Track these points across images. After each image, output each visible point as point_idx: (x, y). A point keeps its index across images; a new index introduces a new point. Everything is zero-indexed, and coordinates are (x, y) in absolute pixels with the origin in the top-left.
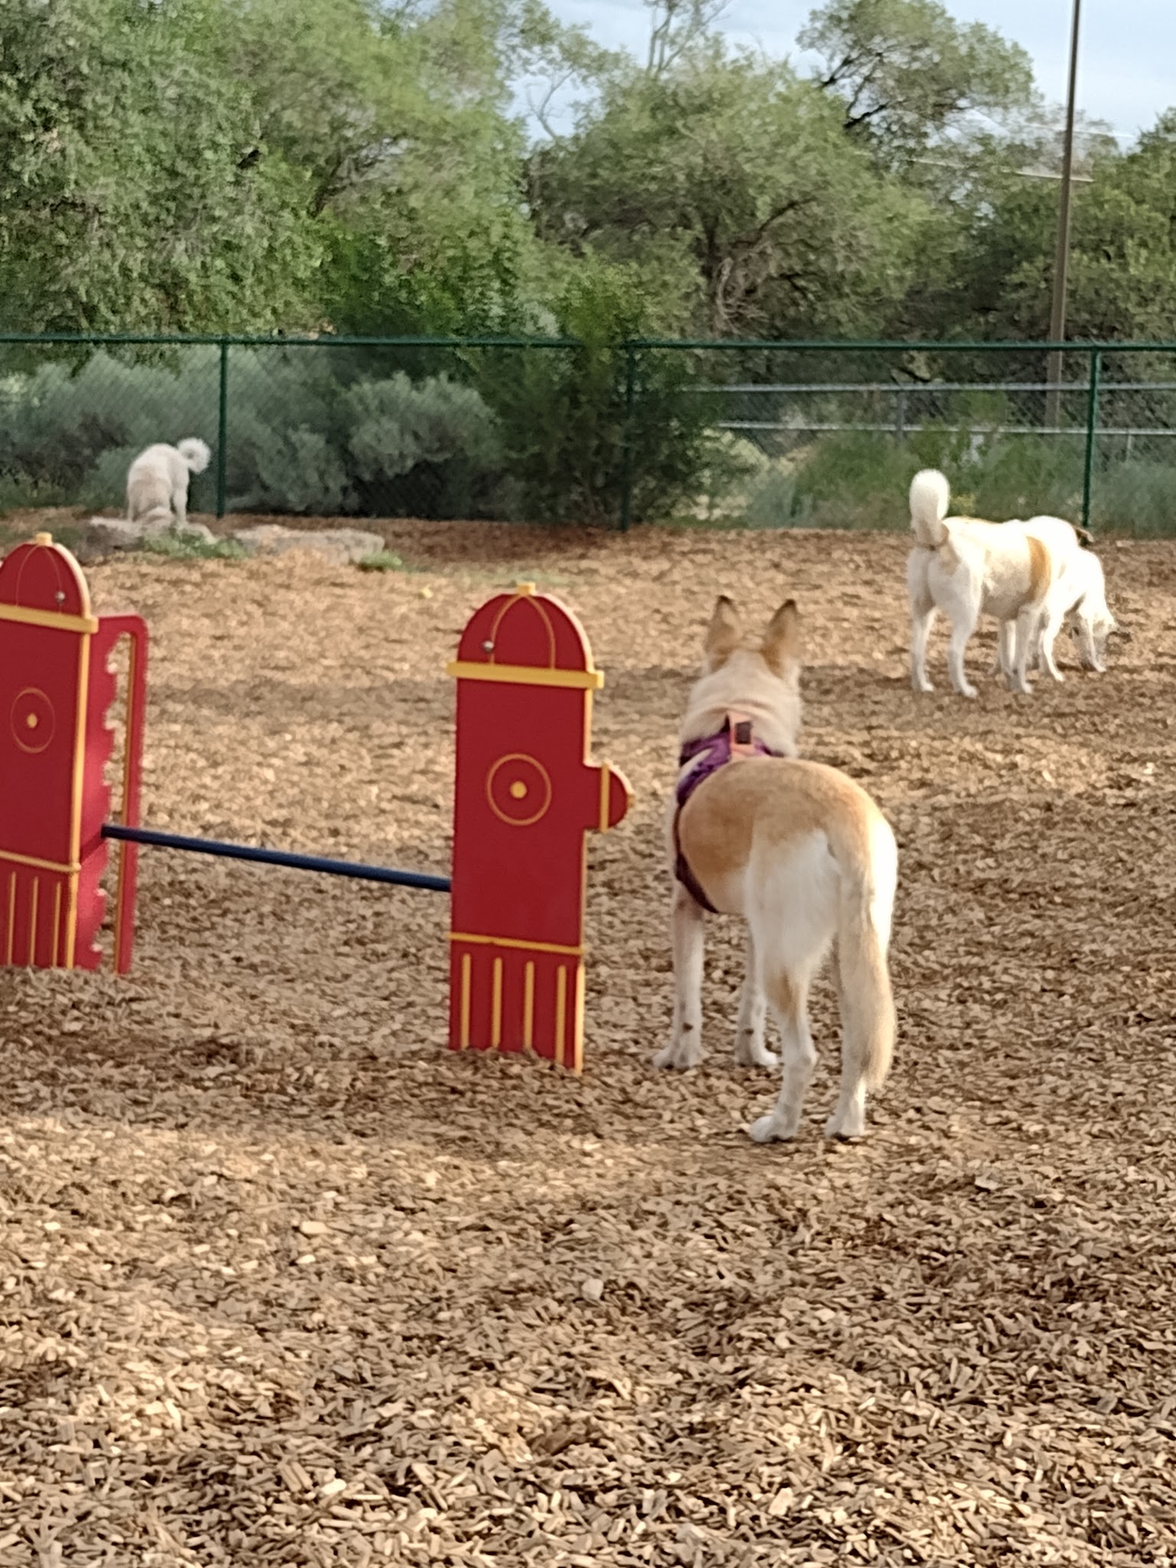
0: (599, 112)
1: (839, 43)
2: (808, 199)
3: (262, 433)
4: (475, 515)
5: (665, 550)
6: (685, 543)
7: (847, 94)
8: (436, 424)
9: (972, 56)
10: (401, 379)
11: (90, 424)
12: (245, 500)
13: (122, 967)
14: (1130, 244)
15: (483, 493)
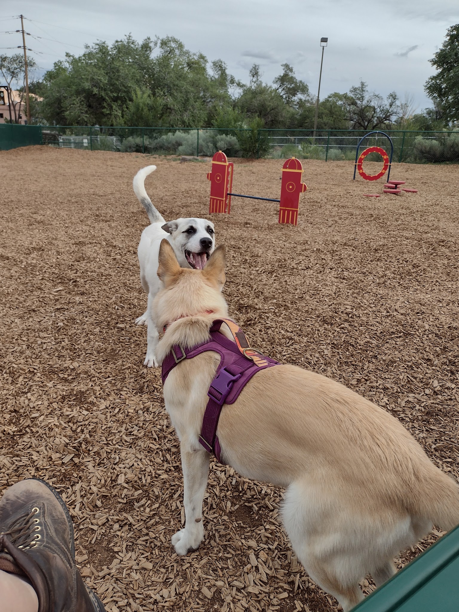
0: (242, 94)
1: (279, 83)
2: (275, 108)
3: (204, 144)
4: (235, 157)
5: (264, 162)
6: (267, 161)
7: (280, 91)
8: (229, 142)
9: (300, 85)
10: (224, 135)
11: (177, 142)
12: (201, 154)
13: (229, 213)
14: (324, 116)
15: (236, 154)
